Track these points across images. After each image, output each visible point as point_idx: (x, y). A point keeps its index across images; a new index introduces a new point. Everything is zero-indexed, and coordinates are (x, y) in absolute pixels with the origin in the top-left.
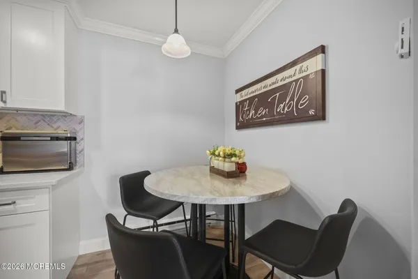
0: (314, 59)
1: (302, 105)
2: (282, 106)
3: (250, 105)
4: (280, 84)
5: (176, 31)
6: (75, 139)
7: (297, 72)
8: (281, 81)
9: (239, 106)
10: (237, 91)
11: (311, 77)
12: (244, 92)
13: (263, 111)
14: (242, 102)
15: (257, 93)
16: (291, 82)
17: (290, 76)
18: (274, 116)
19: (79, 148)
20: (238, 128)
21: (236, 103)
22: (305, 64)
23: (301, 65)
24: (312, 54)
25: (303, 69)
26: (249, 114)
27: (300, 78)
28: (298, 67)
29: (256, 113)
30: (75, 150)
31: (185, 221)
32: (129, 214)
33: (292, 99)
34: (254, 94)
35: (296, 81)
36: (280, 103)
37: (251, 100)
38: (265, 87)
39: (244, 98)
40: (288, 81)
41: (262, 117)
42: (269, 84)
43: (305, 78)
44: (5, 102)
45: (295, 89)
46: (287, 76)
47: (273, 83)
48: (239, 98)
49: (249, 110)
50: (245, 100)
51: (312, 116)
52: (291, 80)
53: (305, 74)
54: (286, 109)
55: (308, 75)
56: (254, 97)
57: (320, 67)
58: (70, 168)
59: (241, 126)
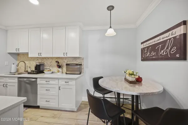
0: (179, 28)
1: (172, 51)
2: (162, 51)
3: (147, 50)
4: (162, 40)
5: (111, 27)
6: (81, 65)
7: (170, 34)
8: (162, 39)
9: (143, 50)
10: (142, 43)
11: (178, 37)
12: (145, 44)
13: (153, 53)
14: (144, 48)
15: (151, 44)
16: (167, 40)
17: (167, 37)
18: (159, 56)
19: (82, 67)
20: (142, 60)
21: (141, 49)
22: (174, 31)
23: (172, 31)
24: (178, 25)
25: (173, 33)
26: (147, 54)
27: (172, 38)
28: (170, 32)
29: (150, 54)
30: (81, 68)
31: (115, 98)
32: (95, 91)
33: (167, 48)
34: (149, 45)
35: (170, 39)
36: (162, 49)
37: (148, 47)
38: (154, 42)
39: (145, 46)
40: (165, 39)
41: (153, 56)
42: (156, 40)
43: (174, 38)
44: (67, 55)
45: (169, 43)
46: (166, 36)
47: (158, 40)
48: (142, 46)
49: (147, 52)
50: (145, 48)
51: (178, 57)
52: (167, 38)
53: (174, 36)
54: (164, 53)
55: (176, 36)
56: (150, 46)
57: (182, 32)
58: (80, 74)
59: (143, 59)
